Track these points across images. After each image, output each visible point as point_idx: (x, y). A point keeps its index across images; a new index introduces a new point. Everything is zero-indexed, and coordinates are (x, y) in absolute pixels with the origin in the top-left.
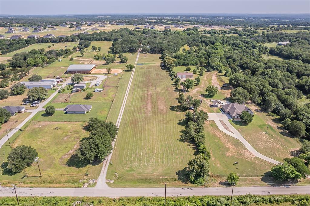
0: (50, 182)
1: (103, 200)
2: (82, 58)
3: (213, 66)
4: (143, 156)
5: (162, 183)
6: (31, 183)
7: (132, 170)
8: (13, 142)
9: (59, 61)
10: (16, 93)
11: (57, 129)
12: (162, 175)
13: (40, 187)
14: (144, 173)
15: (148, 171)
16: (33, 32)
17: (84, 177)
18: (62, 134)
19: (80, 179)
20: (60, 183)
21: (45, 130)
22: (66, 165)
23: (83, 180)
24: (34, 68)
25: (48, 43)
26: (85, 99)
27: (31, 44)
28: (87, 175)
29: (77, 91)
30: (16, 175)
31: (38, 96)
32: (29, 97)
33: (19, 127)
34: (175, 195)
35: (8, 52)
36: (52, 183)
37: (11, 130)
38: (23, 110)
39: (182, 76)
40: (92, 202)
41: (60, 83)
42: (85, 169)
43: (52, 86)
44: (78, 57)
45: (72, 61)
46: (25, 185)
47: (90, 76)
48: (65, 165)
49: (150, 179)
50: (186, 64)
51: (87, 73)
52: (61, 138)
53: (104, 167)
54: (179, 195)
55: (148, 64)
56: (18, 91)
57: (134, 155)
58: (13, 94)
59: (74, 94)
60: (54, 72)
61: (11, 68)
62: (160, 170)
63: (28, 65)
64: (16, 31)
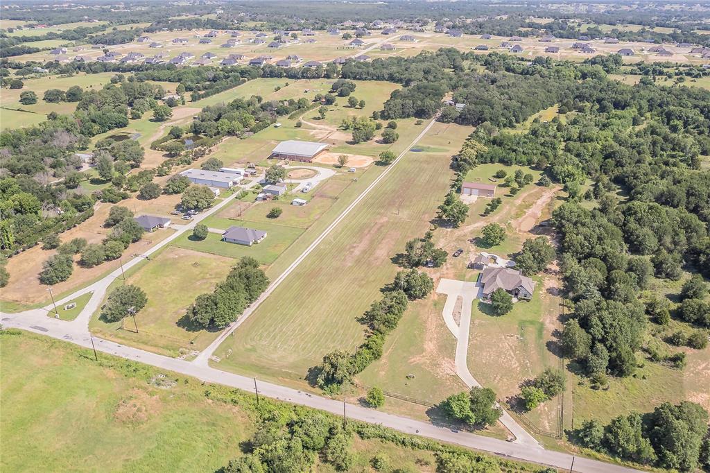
0: (145, 343)
1: (190, 381)
2: (320, 124)
3: (557, 173)
4: (284, 332)
5: (280, 378)
6: (124, 338)
7: (254, 350)
8: (130, 276)
9: (276, 127)
10: (171, 190)
11: (196, 265)
12: (287, 367)
13: (130, 346)
14: (266, 359)
15: (275, 356)
16: (269, 46)
17: (189, 346)
18: (198, 275)
19: (181, 347)
20: (156, 346)
21: (179, 265)
22: (177, 323)
23: (184, 349)
24: (226, 138)
25: (281, 77)
26: (268, 216)
27: (249, 80)
28: (192, 343)
29: (264, 199)
30: (113, 323)
31: (195, 203)
32: (183, 203)
33: (148, 253)
34: (281, 398)
35: (203, 97)
36: (146, 344)
37: (136, 255)
38: (166, 225)
39: (471, 191)
40: (177, 380)
41: (250, 178)
42: (193, 334)
43: (231, 184)
44: (315, 119)
45: (299, 129)
46: (116, 340)
47: (307, 167)
48: (174, 324)
49: (268, 369)
50: (506, 160)
51: (305, 161)
52: (193, 281)
53: (220, 338)
54: (287, 400)
55: (434, 150)
56: (175, 188)
57: (272, 329)
58: (166, 192)
59: (258, 205)
60: (253, 152)
61: (192, 134)
62: (292, 359)
63: (218, 133)
64: (241, 42)
